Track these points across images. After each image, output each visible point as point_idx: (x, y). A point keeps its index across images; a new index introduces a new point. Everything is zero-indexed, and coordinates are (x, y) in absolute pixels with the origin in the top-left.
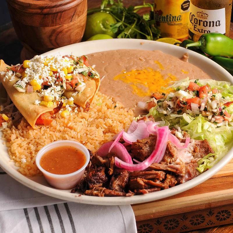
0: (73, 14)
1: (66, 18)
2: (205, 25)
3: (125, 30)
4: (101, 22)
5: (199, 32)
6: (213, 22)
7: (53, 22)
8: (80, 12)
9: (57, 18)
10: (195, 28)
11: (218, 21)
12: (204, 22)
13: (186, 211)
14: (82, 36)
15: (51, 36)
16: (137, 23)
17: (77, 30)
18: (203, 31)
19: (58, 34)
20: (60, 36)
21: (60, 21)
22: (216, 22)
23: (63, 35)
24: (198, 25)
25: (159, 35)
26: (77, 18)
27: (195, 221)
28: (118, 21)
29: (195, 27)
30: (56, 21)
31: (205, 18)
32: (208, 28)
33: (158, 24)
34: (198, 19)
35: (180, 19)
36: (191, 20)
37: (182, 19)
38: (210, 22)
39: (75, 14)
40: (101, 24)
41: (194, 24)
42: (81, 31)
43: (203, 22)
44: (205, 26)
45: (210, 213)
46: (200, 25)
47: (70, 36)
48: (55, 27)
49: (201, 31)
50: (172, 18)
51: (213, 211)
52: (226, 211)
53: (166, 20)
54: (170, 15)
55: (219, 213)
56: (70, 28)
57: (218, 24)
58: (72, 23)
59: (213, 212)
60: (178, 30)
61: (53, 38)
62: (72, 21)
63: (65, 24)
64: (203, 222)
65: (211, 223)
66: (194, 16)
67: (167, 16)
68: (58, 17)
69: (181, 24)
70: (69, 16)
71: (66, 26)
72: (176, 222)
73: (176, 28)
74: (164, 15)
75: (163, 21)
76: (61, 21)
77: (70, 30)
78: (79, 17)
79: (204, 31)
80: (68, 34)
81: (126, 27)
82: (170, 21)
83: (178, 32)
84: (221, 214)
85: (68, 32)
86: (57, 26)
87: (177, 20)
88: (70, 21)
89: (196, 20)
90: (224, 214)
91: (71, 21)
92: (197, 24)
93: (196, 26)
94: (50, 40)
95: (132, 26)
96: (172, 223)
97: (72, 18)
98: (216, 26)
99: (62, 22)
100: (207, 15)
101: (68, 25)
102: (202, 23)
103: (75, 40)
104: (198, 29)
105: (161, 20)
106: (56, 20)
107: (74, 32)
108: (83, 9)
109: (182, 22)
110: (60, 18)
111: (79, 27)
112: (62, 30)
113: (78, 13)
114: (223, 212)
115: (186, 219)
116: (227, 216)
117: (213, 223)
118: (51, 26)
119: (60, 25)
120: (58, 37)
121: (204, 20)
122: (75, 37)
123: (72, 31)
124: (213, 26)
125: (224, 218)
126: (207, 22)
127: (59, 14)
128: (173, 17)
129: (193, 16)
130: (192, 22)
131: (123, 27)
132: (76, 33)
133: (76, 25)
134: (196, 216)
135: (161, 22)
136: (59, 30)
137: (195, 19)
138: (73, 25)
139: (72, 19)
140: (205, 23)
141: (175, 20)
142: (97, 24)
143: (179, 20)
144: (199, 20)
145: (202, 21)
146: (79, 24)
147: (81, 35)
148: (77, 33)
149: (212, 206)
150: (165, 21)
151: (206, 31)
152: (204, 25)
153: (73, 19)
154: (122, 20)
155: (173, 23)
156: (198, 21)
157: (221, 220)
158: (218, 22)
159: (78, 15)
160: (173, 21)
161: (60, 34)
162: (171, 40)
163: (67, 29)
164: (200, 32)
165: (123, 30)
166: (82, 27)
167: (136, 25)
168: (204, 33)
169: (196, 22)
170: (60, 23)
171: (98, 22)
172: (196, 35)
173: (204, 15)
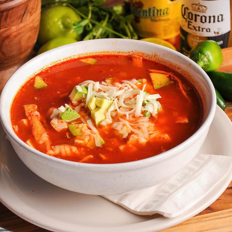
0: (23, 13)
1: (15, 18)
2: (203, 21)
3: (94, 30)
4: (61, 21)
5: (194, 30)
6: (214, 17)
8: (33, 8)
9: (2, 19)
11: (220, 15)
12: (202, 17)
14: (35, 41)
16: (110, 18)
17: (29, 34)
18: (201, 29)
19: (4, 40)
20: (6, 42)
21: (7, 22)
22: (218, 17)
23: (10, 41)
24: (193, 21)
26: (28, 17)
28: (83, 19)
29: (190, 23)
31: (203, 12)
32: (206, 25)
34: (194, 13)
35: (167, 13)
36: (184, 14)
37: (169, 13)
38: (210, 17)
39: (27, 11)
40: (60, 23)
41: (188, 20)
42: (35, 34)
44: (203, 23)
46: (196, 20)
47: (19, 42)
49: (197, 29)
50: (156, 11)
53: (148, 14)
54: (154, 8)
56: (20, 31)
57: (220, 19)
58: (22, 25)
60: (165, 27)
62: (23, 22)
63: (13, 26)
66: (188, 9)
67: (150, 10)
68: (4, 17)
69: (168, 20)
70: (19, 15)
71: (14, 28)
73: (162, 24)
74: (146, 8)
76: (8, 23)
77: (19, 34)
78: (31, 15)
80: (17, 39)
81: (94, 25)
82: (154, 15)
85: (18, 37)
87: (164, 14)
88: (20, 21)
89: (190, 15)
91: (21, 22)
92: (192, 19)
93: (191, 22)
95: (102, 24)
97: (23, 17)
98: (218, 21)
99: (8, 25)
100: (205, 7)
101: (18, 27)
102: (198, 18)
103: (26, 47)
104: (194, 27)
105: (141, 14)
107: (25, 36)
108: (36, 4)
109: (170, 16)
110: (6, 19)
111: (31, 29)
112: (9, 34)
113: (30, 10)
119: (6, 27)
120: (3, 44)
121: (201, 14)
122: (26, 43)
123: (22, 35)
124: (214, 22)
126: (206, 17)
127: (5, 14)
128: (158, 11)
129: (186, 9)
130: (185, 17)
131: (91, 26)
132: (28, 37)
133: (28, 27)
136: (5, 35)
137: (189, 13)
138: (24, 27)
140: (204, 18)
141: (160, 15)
142: (54, 23)
145: (199, 16)
146: (31, 25)
151: (205, 28)
152: (201, 21)
153: (23, 18)
154: (87, 16)
155: (157, 19)
156: (194, 16)
158: (220, 17)
159: (31, 13)
160: (157, 15)
161: (6, 39)
163: (16, 33)
164: (196, 30)
165: (91, 31)
166: (36, 28)
167: (108, 22)
168: (202, 31)
169: (190, 18)
170: (7, 26)
171: (56, 20)
172: (191, 34)
173: (201, 8)
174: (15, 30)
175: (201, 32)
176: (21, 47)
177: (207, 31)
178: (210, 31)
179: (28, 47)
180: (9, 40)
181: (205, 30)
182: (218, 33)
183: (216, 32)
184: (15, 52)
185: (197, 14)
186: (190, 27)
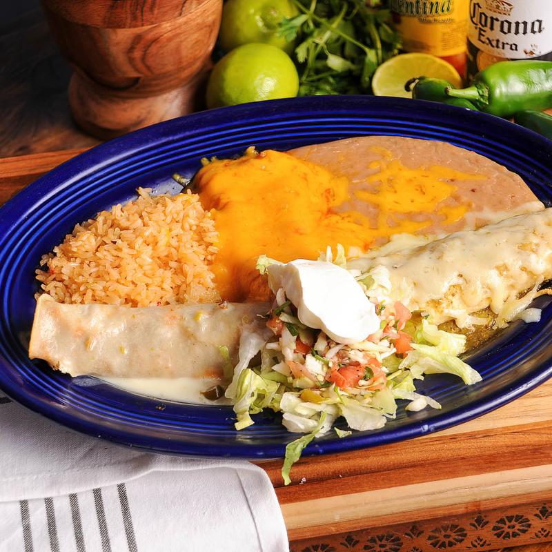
1: (168, 8)
2: (506, 30)
3: (316, 34)
4: (260, 13)
5: (490, 45)
6: (525, 23)
7: (135, 18)
9: (145, 9)
10: (482, 37)
11: (538, 21)
12: (502, 23)
13: (417, 518)
14: (211, 48)
15: (131, 49)
16: (348, 14)
17: (196, 36)
18: (500, 45)
19: (149, 46)
20: (153, 49)
21: (153, 14)
22: (533, 24)
23: (160, 47)
24: (487, 29)
25: (399, 46)
26: (194, 6)
27: (442, 539)
28: (302, 13)
29: (482, 32)
30: (142, 15)
31: (504, 14)
32: (511, 38)
33: (396, 19)
34: (489, 14)
35: (448, 10)
36: (472, 15)
37: (453, 9)
38: (517, 24)
40: (258, 17)
41: (480, 26)
42: (208, 35)
43: (499, 23)
44: (505, 33)
45: (479, 521)
46: (492, 28)
47: (178, 50)
48: (141, 28)
49: (494, 43)
50: (428, 5)
51: (485, 516)
52: (518, 518)
55: (502, 521)
56: (178, 31)
57: (536, 29)
58: (181, 20)
59: (486, 520)
60: (444, 34)
61: (137, 54)
62: (182, 15)
63: (164, 21)
64: (461, 541)
65: (481, 543)
66: (479, 7)
68: (148, 5)
69: (451, 21)
70: (175, 2)
71: (166, 26)
72: (393, 541)
73: (440, 29)
75: (407, 12)
76: (155, 16)
77: (177, 35)
78: (199, 3)
79: (503, 44)
80: (173, 44)
81: (317, 25)
82: (425, 13)
83: (443, 40)
84: (505, 524)
85: (175, 41)
86: (146, 28)
87: (443, 11)
88: (177, 13)
89: (483, 17)
90: (513, 523)
91: (180, 14)
92: (486, 25)
93: (484, 31)
94: (131, 60)
95: (333, 23)
96: (384, 542)
97: (183, 7)
98: (533, 32)
99: (156, 19)
100: (509, 5)
101: (173, 23)
102: (497, 25)
103: (191, 58)
104: (488, 39)
106: (142, 12)
107: (189, 40)
109: (454, 16)
110: (152, 9)
111: (200, 27)
112: (158, 35)
114: (510, 519)
115: (420, 533)
116: (521, 528)
117: (487, 542)
118: (130, 27)
119: (153, 23)
120: (148, 52)
121: (502, 18)
122: (190, 51)
123: (183, 37)
124: (525, 33)
125: (513, 532)
126: (510, 23)
128: (432, 4)
129: (477, 6)
130: (474, 20)
131: (312, 25)
132: (194, 42)
133: (193, 23)
134: (442, 527)
135: (404, 15)
136: (150, 36)
137: (481, 14)
138: (185, 23)
139: (182, 9)
140: (506, 25)
141: (436, 12)
142: (248, 16)
143: (446, 12)
144: (492, 18)
145: (497, 20)
146: (199, 21)
147: (209, 46)
148: (197, 42)
149: (482, 508)
150: (412, 12)
151: (507, 44)
152: (502, 30)
153: (184, 9)
154: (307, 6)
155: (431, 19)
156: (489, 20)
157: (507, 536)
158: (537, 24)
161: (153, 44)
162: (427, 58)
163: (170, 34)
164: (493, 46)
165: (310, 34)
166: (209, 26)
167: (344, 19)
168: (503, 48)
169: (483, 23)
170: (153, 20)
171: (252, 11)
172: (482, 52)
173: (502, 7)
174: (169, 29)
175: (500, 50)
176: (180, 58)
177: (511, 49)
178: (516, 50)
179: (196, 59)
180: (159, 45)
181: (507, 47)
182: (532, 53)
183: (528, 51)
184: (170, 68)
185: (495, 17)
186: (482, 38)
